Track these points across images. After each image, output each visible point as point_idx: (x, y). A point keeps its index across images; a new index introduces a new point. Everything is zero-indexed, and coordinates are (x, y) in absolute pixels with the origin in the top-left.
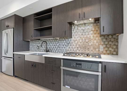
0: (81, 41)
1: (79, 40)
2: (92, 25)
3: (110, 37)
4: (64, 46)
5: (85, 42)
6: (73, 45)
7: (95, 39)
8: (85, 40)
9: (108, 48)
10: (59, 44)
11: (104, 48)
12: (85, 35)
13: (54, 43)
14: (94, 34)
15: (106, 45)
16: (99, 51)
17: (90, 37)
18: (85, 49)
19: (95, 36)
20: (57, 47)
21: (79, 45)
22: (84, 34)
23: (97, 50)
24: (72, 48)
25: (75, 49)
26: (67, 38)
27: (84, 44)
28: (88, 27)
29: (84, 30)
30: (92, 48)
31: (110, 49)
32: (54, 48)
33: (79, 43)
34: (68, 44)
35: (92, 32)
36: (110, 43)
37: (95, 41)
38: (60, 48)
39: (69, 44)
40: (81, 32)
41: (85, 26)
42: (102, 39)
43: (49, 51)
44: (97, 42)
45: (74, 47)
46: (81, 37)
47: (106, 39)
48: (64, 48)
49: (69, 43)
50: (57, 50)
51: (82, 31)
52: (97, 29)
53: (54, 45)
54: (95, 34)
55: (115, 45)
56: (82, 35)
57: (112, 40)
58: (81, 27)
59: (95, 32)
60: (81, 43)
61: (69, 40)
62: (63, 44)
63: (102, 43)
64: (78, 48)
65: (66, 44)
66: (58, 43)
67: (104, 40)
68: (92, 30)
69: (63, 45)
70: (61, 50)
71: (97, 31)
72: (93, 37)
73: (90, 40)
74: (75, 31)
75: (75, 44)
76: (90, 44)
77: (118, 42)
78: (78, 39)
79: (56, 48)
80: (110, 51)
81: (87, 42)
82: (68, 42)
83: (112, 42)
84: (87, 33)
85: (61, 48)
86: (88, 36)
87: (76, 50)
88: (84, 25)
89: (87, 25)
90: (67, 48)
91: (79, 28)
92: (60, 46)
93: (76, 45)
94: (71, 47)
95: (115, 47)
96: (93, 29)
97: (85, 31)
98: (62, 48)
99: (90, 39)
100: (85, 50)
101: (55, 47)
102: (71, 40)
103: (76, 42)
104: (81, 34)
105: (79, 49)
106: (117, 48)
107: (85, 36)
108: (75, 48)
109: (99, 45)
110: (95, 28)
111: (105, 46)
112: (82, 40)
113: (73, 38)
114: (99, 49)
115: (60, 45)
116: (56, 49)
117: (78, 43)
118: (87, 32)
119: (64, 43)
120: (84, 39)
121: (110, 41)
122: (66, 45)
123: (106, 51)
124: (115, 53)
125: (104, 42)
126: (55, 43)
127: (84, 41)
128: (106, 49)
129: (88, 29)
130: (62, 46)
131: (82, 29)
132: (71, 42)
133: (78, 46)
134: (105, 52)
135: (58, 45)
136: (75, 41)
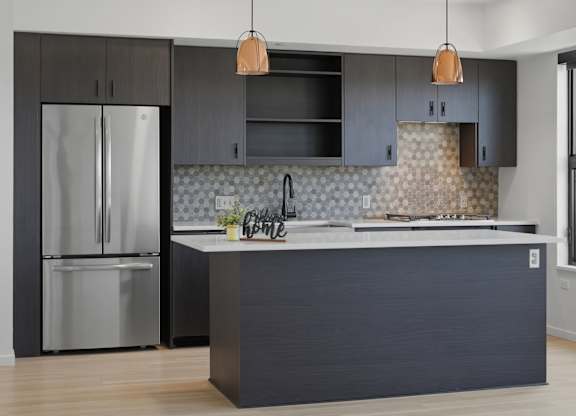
0: (410, 177)
1: (406, 174)
2: (441, 130)
4: (356, 194)
5: (422, 180)
6: (387, 192)
7: (449, 175)
8: (423, 174)
9: (479, 199)
10: (333, 186)
11: (470, 199)
12: (423, 158)
13: (310, 183)
14: (445, 159)
15: (474, 191)
16: (458, 207)
17: (436, 166)
19: (448, 163)
20: (323, 197)
21: (405, 191)
22: (418, 155)
23: (453, 205)
24: (383, 200)
25: (392, 206)
27: (418, 188)
28: (432, 135)
29: (419, 143)
31: (482, 202)
32: (309, 200)
33: (405, 185)
34: (370, 186)
35: (441, 152)
36: (482, 185)
37: (449, 180)
38: (337, 201)
39: (374, 187)
40: (410, 149)
41: (423, 130)
42: (466, 174)
44: (453, 183)
45: (388, 197)
46: (410, 166)
47: (474, 174)
48: (356, 200)
49: (374, 183)
50: (323, 209)
51: (414, 146)
53: (314, 192)
54: (449, 158)
55: (491, 191)
56: (414, 158)
57: (487, 177)
58: (410, 133)
59: (449, 153)
60: (410, 183)
62: (351, 186)
63: (465, 186)
64: (401, 200)
65: (360, 186)
66: (328, 184)
67: (471, 177)
68: (441, 147)
69: (351, 191)
70: (342, 209)
71: (453, 150)
72: (445, 166)
73: (436, 177)
75: (392, 189)
76: (436, 189)
77: (497, 183)
79: (319, 201)
80: (483, 207)
81: (428, 183)
82: (370, 181)
83: (487, 183)
84: (427, 155)
85: (342, 203)
86: (431, 163)
87: (396, 208)
88: (419, 128)
89: (427, 127)
91: (405, 135)
92: (337, 195)
93: (397, 190)
94: (379, 197)
95: (491, 196)
96: (445, 144)
97: (423, 147)
98: (347, 200)
99: (436, 171)
101: (314, 197)
102: (378, 175)
103: (396, 180)
104: (410, 155)
105: (406, 202)
106: (496, 198)
107: (423, 164)
108: (392, 200)
109: (457, 191)
110: (449, 141)
111: (470, 194)
112: (414, 175)
114: (458, 202)
115: (337, 189)
116: (319, 206)
117: (401, 183)
118: (428, 149)
119: (356, 183)
120: (418, 171)
121: (483, 180)
122: (360, 192)
123: (475, 207)
124: (491, 212)
125: (470, 182)
126: (314, 180)
127: (418, 177)
128: (474, 202)
129: (431, 141)
130: (347, 195)
131: (414, 140)
132: (378, 180)
133: (401, 194)
134: (471, 210)
135: (328, 189)
136: (392, 177)
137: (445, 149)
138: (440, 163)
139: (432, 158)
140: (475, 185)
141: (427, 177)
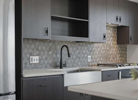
0: (103, 48)
1: (102, 47)
2: (112, 29)
7: (114, 47)
10: (78, 52)
14: (113, 41)
15: (121, 54)
18: (107, 59)
24: (95, 58)
27: (105, 53)
28: (109, 31)
31: (123, 58)
34: (90, 52)
37: (114, 50)
38: (79, 58)
39: (92, 52)
42: (119, 47)
45: (96, 57)
47: (121, 48)
55: (125, 54)
59: (114, 38)
60: (103, 51)
63: (118, 52)
64: (100, 58)
65: (87, 52)
68: (112, 36)
69: (84, 54)
70: (81, 62)
71: (115, 37)
72: (113, 44)
73: (110, 48)
75: (97, 53)
76: (110, 53)
78: (100, 46)
80: (123, 60)
81: (108, 51)
82: (90, 49)
83: (124, 51)
85: (81, 59)
86: (109, 43)
92: (79, 56)
94: (93, 56)
98: (83, 58)
99: (110, 46)
100: (107, 61)
102: (93, 47)
103: (99, 49)
105: (102, 59)
106: (126, 57)
109: (116, 54)
110: (114, 34)
111: (120, 55)
112: (104, 47)
114: (116, 58)
117: (100, 51)
119: (86, 50)
123: (121, 60)
125: (120, 51)
127: (105, 48)
128: (121, 58)
129: (109, 33)
130: (83, 56)
132: (93, 49)
133: (100, 55)
136: (97, 48)
137: (113, 37)
138: (112, 43)
139: (109, 41)
140: (121, 52)
141: (108, 48)
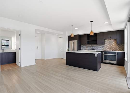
0: (109, 46)
2: (113, 40)
3: (121, 44)
7: (115, 45)
11: (118, 48)
23: (116, 49)
26: (102, 45)
30: (113, 48)
31: (121, 49)
33: (108, 47)
35: (113, 43)
36: (121, 47)
37: (115, 46)
41: (111, 40)
43: (93, 50)
52: (115, 41)
55: (123, 47)
57: (122, 46)
61: (104, 45)
62: (101, 47)
66: (98, 46)
67: (119, 45)
72: (114, 44)
74: (106, 42)
76: (113, 47)
77: (124, 46)
78: (107, 45)
79: (97, 48)
86: (112, 44)
90: (103, 48)
91: (108, 41)
92: (99, 48)
94: (104, 48)
95: (123, 48)
96: (114, 42)
104: (109, 43)
105: (108, 49)
107: (111, 44)
108: (106, 48)
111: (119, 48)
113: (105, 45)
118: (111, 42)
120: (110, 45)
124: (123, 50)
126: (96, 46)
127: (110, 46)
128: (119, 49)
134: (119, 50)
140: (119, 47)
141: (111, 46)
